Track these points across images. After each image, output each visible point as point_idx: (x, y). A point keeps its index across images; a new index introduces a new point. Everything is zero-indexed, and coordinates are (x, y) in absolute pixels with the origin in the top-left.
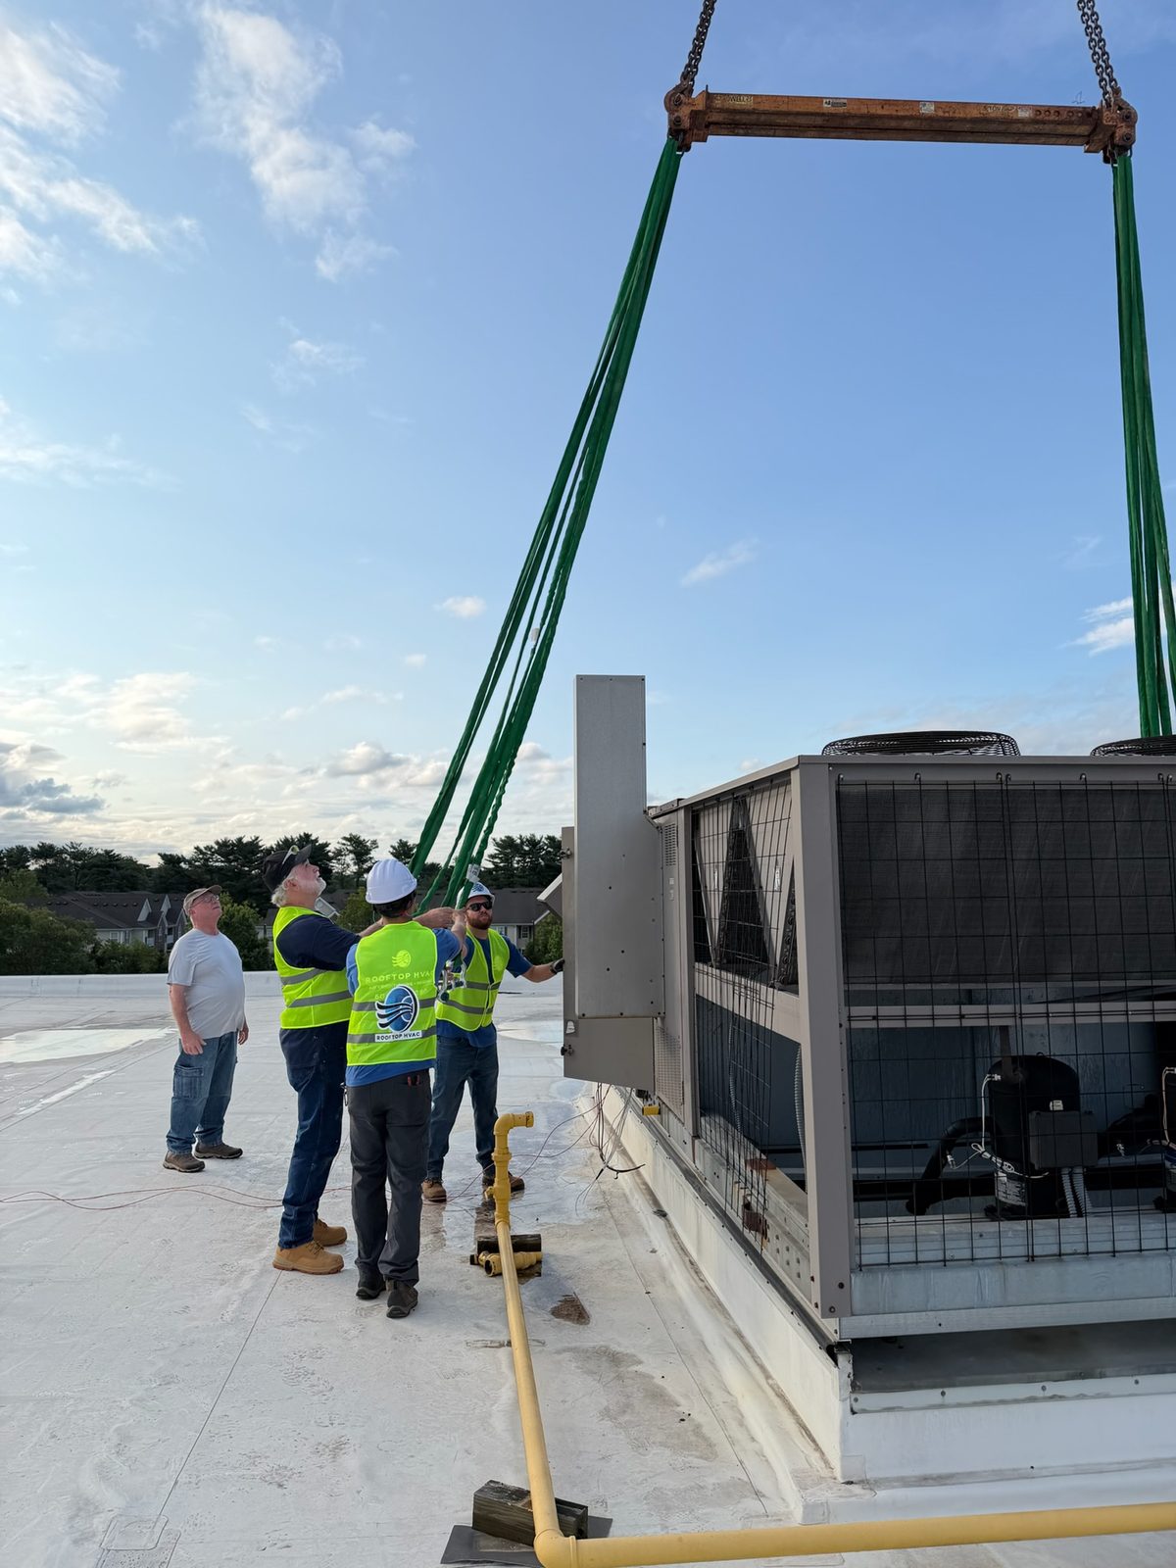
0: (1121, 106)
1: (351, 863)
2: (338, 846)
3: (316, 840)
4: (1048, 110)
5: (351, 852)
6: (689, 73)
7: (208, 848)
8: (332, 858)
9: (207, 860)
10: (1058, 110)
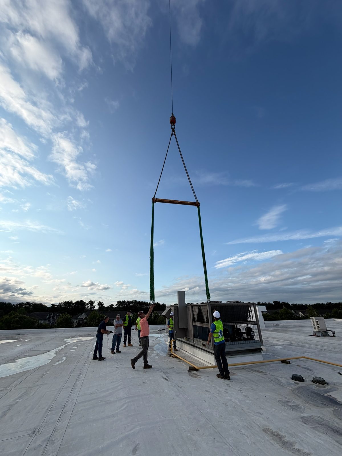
0: (198, 202)
1: (89, 306)
2: (87, 303)
3: (83, 301)
4: (191, 202)
5: (90, 304)
6: (154, 196)
7: (62, 303)
8: (86, 305)
9: (61, 305)
10: (192, 202)
